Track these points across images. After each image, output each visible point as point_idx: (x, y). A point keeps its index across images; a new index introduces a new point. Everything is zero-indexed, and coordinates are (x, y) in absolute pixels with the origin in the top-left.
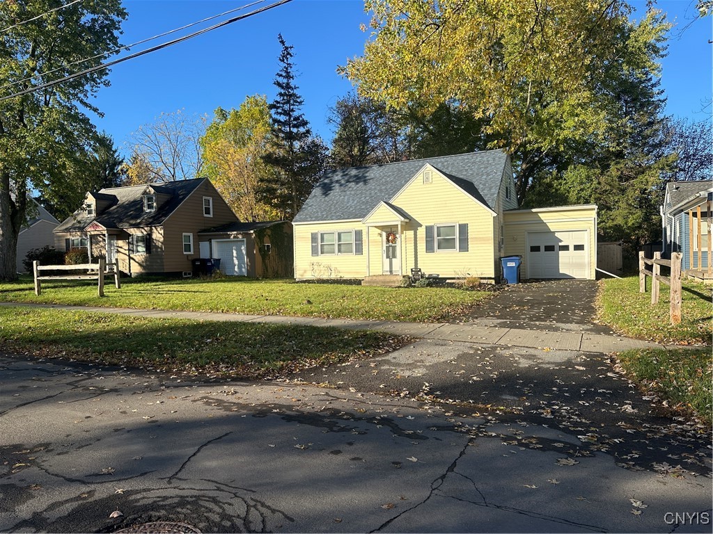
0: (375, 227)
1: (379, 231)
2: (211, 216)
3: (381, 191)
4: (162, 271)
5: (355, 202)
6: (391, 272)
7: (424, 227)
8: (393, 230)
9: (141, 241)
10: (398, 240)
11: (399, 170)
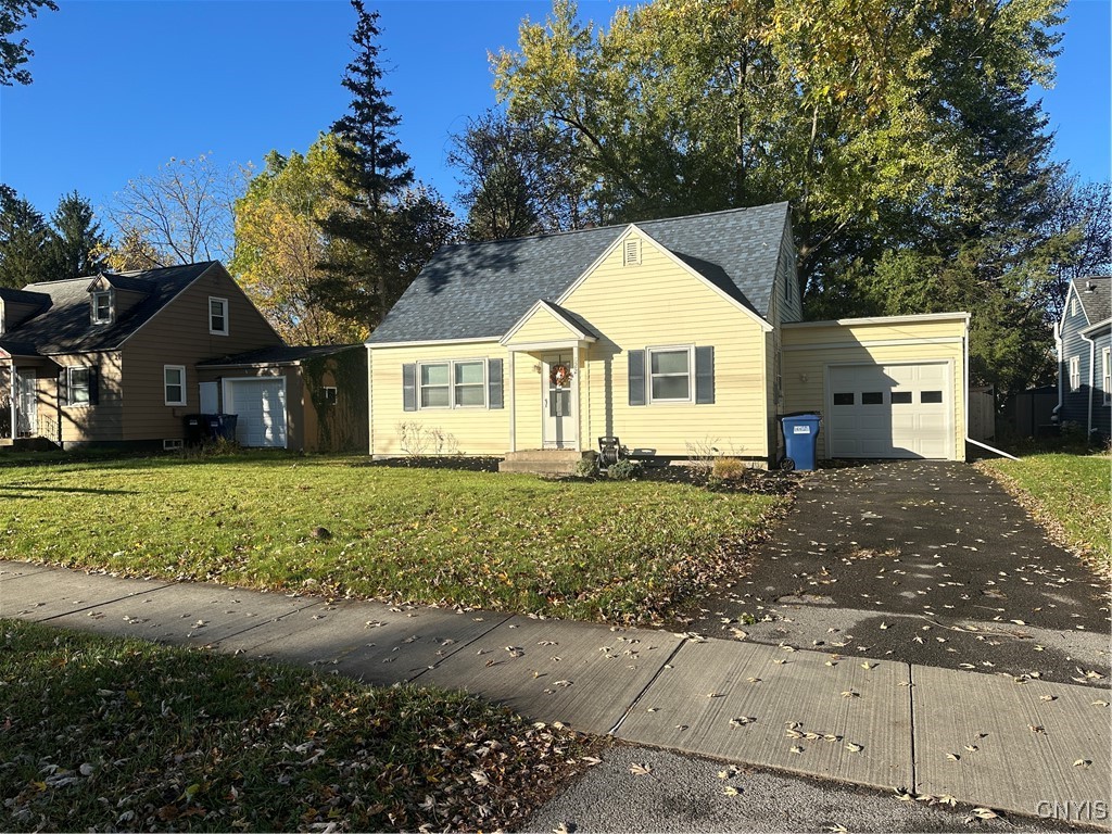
0: (529, 353)
1: (537, 361)
2: (225, 333)
3: (541, 283)
4: (119, 439)
5: (491, 305)
6: (559, 443)
7: (625, 354)
8: (564, 358)
9: (82, 380)
10: (574, 380)
11: (578, 245)
